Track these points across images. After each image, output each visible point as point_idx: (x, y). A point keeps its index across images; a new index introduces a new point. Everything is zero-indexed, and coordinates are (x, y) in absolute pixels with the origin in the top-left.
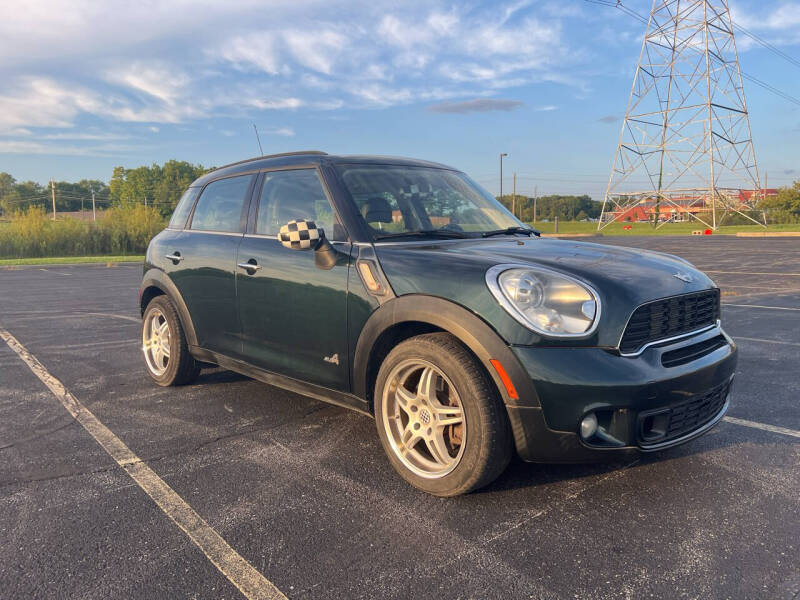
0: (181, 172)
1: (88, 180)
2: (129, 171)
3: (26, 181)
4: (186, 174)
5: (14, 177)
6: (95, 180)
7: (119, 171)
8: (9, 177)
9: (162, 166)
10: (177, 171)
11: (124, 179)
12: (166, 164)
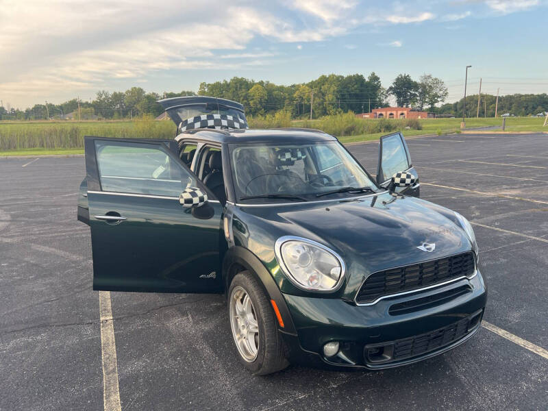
0: (241, 85)
1: (186, 91)
2: (209, 85)
3: (151, 93)
4: (243, 86)
5: (144, 90)
6: (190, 91)
7: (203, 85)
8: (142, 90)
9: (229, 81)
10: (238, 84)
11: (206, 90)
12: (231, 80)
